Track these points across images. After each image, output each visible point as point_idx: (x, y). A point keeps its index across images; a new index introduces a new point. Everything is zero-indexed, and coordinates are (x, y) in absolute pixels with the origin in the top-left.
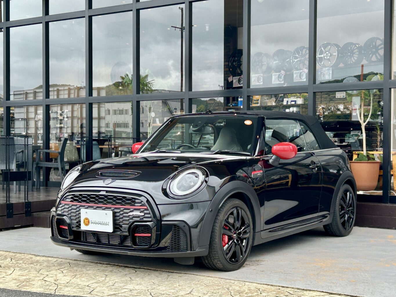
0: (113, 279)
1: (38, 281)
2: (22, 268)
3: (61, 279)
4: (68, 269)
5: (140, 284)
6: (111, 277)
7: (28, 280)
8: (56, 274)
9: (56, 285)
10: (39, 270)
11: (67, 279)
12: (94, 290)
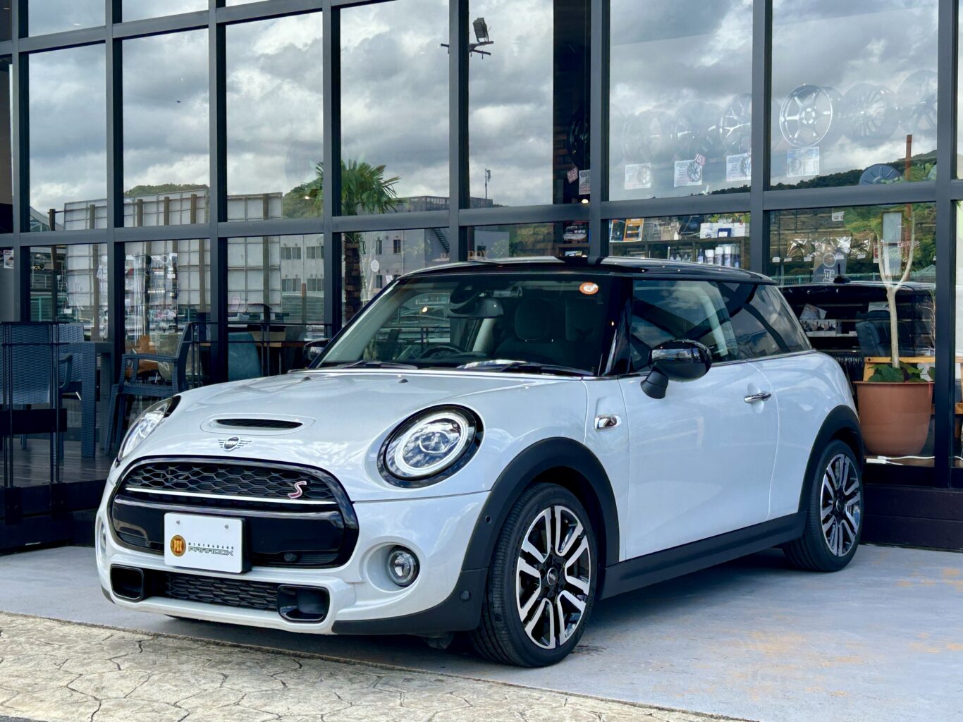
0: (241, 685)
1: (54, 691)
2: (20, 657)
3: (112, 685)
4: (133, 660)
5: (306, 700)
6: (235, 682)
7: (30, 689)
8: (103, 673)
9: (98, 703)
10: (62, 661)
11: (128, 685)
12: (188, 714)
